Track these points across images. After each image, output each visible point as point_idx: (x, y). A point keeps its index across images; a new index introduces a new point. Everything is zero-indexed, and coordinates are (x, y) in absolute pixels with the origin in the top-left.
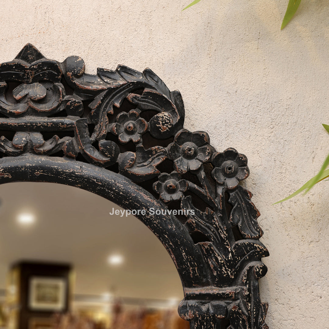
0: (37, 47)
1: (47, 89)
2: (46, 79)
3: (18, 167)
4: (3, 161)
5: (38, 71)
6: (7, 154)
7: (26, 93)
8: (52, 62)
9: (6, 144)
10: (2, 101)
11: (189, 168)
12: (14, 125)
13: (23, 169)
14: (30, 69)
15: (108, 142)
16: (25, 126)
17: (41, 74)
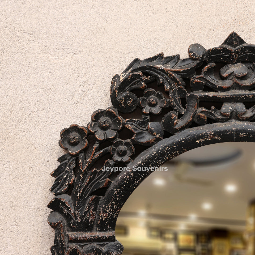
0: (239, 34)
1: (248, 68)
2: (247, 60)
3: (225, 131)
4: (213, 127)
5: (241, 54)
6: (217, 121)
7: (232, 71)
8: (253, 46)
9: (216, 113)
10: (212, 79)
12: (222, 97)
13: (230, 132)
14: (235, 52)
16: (231, 98)
17: (243, 56)
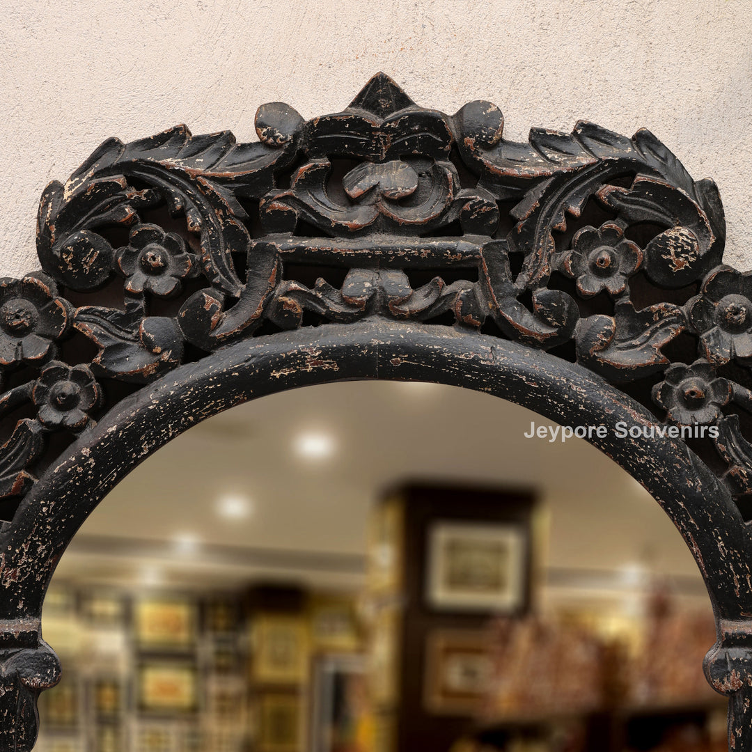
0: (397, 80)
1: (420, 175)
2: (417, 152)
3: (352, 347)
4: (320, 334)
5: (399, 135)
6: (330, 318)
7: (374, 182)
8: (432, 114)
9: (327, 296)
10: (319, 201)
11: (735, 353)
12: (346, 254)
13: (365, 352)
14: (383, 129)
15: (554, 294)
16: (370, 257)
17: (407, 140)
